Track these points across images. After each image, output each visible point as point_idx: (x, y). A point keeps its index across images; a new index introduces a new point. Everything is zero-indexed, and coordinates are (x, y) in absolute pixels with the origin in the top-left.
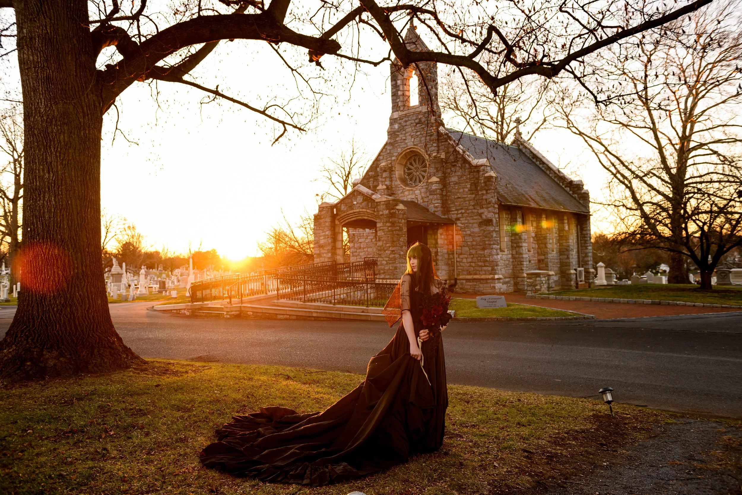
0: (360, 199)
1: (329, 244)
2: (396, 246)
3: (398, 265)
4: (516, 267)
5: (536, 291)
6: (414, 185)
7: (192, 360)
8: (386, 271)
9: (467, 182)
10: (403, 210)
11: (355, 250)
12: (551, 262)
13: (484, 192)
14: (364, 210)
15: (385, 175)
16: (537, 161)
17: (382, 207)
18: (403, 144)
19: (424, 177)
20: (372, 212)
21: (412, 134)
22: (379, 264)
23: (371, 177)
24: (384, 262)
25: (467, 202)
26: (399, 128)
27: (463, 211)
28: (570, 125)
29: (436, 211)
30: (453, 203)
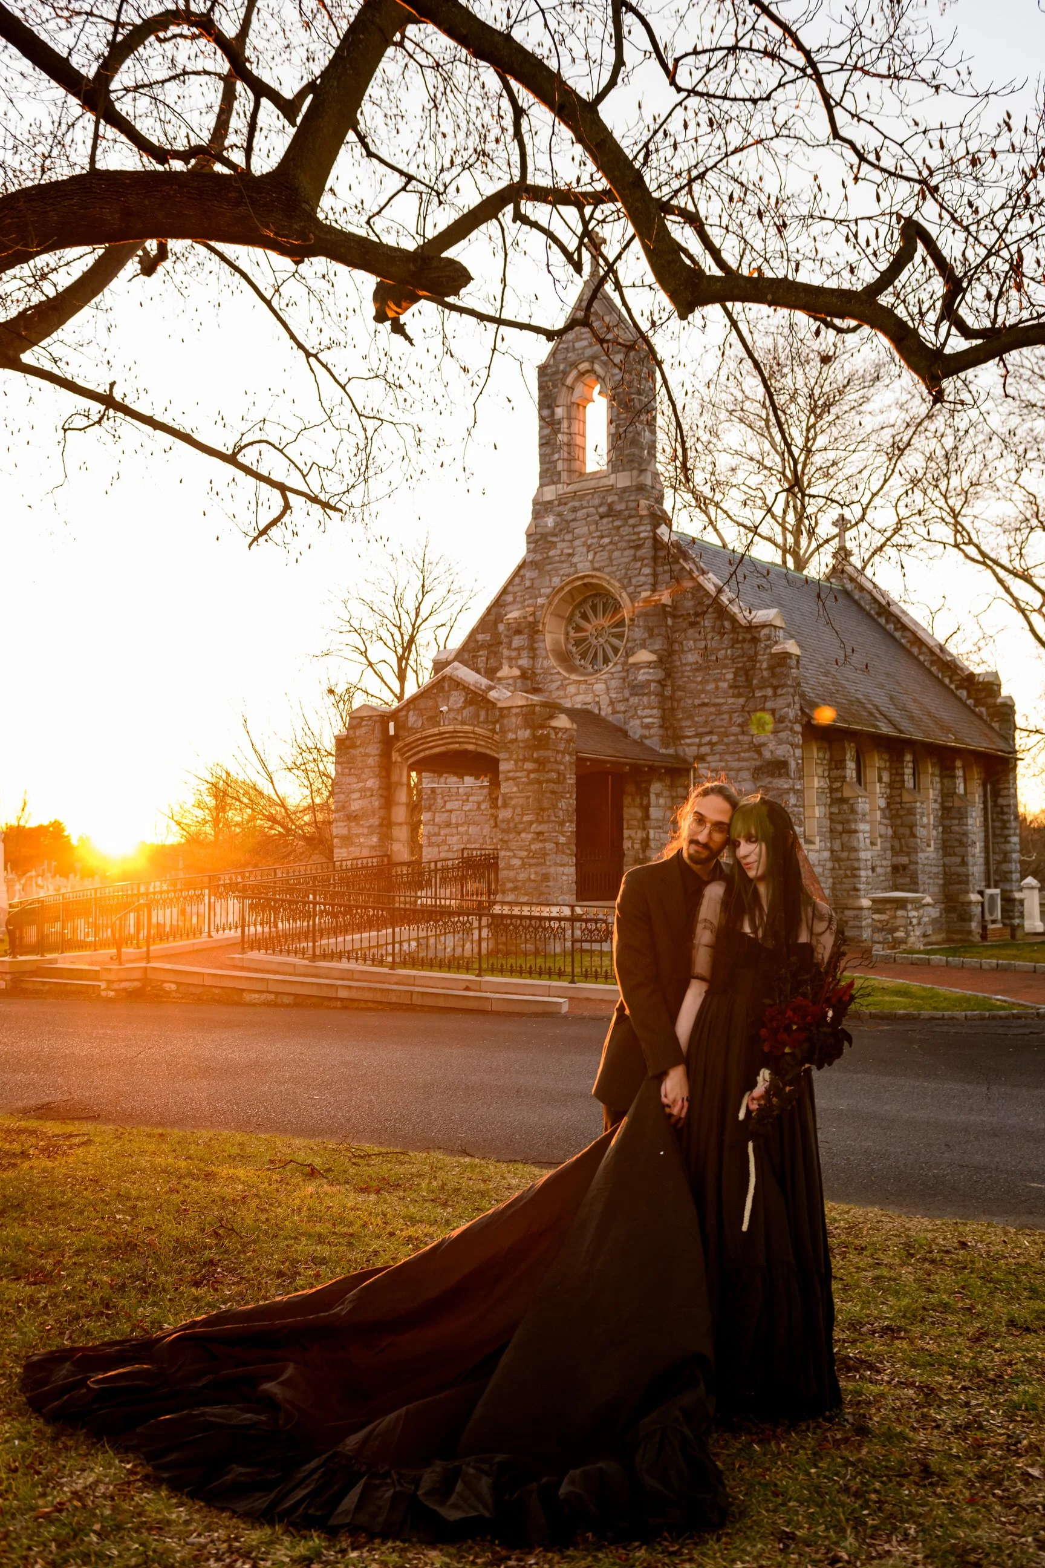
0: (457, 699)
1: (373, 812)
2: (549, 822)
3: (552, 870)
4: (841, 883)
5: (896, 943)
6: (591, 670)
7: (25, 1113)
8: (520, 884)
9: (725, 666)
10: (567, 729)
11: (436, 829)
12: (923, 872)
13: (769, 692)
14: (467, 728)
15: (517, 641)
16: (887, 622)
17: (513, 721)
18: (565, 565)
19: (616, 650)
20: (489, 734)
21: (589, 542)
22: (501, 864)
23: (481, 647)
24: (517, 862)
25: (726, 716)
26: (557, 525)
27: (715, 738)
28: (962, 539)
29: (646, 737)
30: (690, 717)
